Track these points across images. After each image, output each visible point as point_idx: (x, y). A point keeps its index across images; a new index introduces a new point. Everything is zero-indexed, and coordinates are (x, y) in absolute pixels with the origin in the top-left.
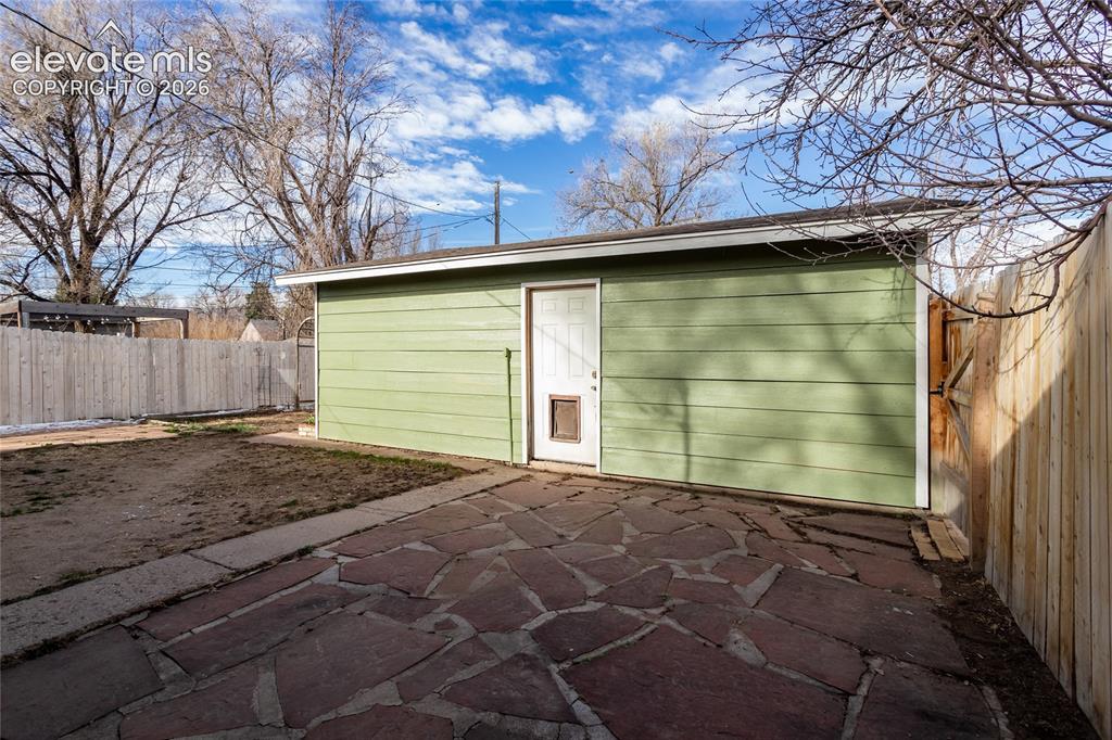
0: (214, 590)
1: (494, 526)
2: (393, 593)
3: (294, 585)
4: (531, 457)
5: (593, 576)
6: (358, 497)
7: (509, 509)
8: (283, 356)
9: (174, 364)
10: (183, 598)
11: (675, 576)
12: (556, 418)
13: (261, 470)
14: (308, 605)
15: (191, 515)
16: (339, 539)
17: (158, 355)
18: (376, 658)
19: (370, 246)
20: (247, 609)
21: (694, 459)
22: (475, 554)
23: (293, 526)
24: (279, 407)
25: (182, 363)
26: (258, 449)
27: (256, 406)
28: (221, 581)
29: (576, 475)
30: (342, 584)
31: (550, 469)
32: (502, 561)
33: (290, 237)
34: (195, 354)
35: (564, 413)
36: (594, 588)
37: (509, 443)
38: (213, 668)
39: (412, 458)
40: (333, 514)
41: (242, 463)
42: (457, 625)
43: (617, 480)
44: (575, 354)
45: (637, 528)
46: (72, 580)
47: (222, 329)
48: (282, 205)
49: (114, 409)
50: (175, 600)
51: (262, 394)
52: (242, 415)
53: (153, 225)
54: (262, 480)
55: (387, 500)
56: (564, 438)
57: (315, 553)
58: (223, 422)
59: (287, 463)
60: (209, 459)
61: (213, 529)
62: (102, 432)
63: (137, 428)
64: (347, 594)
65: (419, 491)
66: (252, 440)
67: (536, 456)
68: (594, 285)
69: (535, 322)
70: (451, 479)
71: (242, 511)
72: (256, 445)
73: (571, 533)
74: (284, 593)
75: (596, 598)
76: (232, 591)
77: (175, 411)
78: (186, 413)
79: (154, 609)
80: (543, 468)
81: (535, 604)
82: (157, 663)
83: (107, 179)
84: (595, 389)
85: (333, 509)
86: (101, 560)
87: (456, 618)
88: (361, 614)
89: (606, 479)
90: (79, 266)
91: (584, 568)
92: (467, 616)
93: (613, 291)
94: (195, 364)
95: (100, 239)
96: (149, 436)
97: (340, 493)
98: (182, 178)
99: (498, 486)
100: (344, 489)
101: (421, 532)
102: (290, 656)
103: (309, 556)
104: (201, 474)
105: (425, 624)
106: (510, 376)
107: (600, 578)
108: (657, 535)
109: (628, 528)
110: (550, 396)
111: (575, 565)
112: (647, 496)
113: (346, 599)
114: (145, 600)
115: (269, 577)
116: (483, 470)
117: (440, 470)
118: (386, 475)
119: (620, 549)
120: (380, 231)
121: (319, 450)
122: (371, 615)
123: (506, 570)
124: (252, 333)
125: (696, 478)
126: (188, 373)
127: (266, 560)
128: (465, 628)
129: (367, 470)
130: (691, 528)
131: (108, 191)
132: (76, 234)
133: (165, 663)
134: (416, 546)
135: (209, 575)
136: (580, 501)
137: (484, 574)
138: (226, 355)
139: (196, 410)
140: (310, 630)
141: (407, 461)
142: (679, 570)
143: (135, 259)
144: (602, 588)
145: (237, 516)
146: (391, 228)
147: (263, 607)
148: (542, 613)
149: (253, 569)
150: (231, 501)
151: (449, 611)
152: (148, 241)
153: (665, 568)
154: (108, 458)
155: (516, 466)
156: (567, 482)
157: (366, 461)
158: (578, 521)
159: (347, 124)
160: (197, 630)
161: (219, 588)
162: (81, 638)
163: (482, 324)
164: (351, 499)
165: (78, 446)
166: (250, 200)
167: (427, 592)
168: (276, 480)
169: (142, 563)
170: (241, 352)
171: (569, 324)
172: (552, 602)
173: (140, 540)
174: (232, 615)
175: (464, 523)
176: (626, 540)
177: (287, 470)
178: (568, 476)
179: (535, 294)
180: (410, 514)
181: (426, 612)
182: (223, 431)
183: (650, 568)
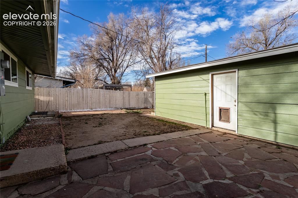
0: (124, 151)
1: (197, 146)
2: (164, 161)
3: (141, 153)
4: (213, 126)
5: (230, 170)
6: (161, 132)
7: (203, 141)
8: (149, 95)
9: (128, 97)
10: (118, 151)
11: (265, 178)
12: (221, 114)
13: (141, 123)
14: (142, 159)
15: (124, 132)
16: (154, 143)
17: (125, 95)
18: (155, 179)
19: (170, 67)
20: (129, 157)
21: (279, 134)
22: (190, 154)
23: (144, 138)
24: (149, 107)
25: (129, 97)
26: (142, 117)
27: (144, 107)
28: (126, 149)
29: (228, 133)
30: (152, 156)
31: (219, 130)
32: (198, 158)
33: (152, 66)
34: (132, 95)
35: (224, 113)
36: (229, 175)
37: (206, 121)
38: (119, 171)
39: (177, 123)
40: (154, 136)
41: (138, 120)
42: (180, 176)
43: (244, 137)
44: (228, 95)
45: (250, 155)
46: (100, 143)
47: (140, 89)
48: (151, 59)
49: (117, 106)
50: (116, 152)
51: (145, 104)
52: (140, 109)
53: (126, 67)
54: (141, 125)
55: (168, 134)
56: (224, 121)
57: (147, 146)
58: (136, 110)
59: (147, 121)
60: (131, 119)
61: (128, 136)
62: (114, 111)
63: (120, 111)
64: (152, 159)
65: (177, 132)
66: (141, 115)
67: (214, 126)
68: (235, 72)
69: (214, 84)
70: (187, 130)
71: (134, 132)
72: (142, 116)
73: (223, 153)
74: (138, 155)
75: (230, 179)
76: (127, 152)
77: (128, 107)
78: (130, 108)
79: (112, 153)
80: (217, 130)
81: (206, 175)
82: (109, 166)
83: (118, 58)
84: (236, 106)
85: (154, 135)
86: (106, 139)
87: (180, 173)
88: (154, 165)
89: (239, 136)
90: (113, 77)
91: (226, 166)
92: (184, 174)
93: (243, 73)
94: (132, 97)
95: (117, 70)
96: (122, 113)
97: (157, 130)
98: (131, 55)
99: (201, 134)
100: (158, 129)
101: (175, 144)
102: (135, 173)
103: (146, 146)
104: (129, 122)
105: (171, 173)
106: (206, 101)
107: (232, 172)
108: (259, 160)
109: (246, 155)
110: (219, 107)
111: (223, 164)
112: (256, 144)
113: (152, 160)
114: (110, 150)
115: (136, 150)
116: (197, 128)
117: (184, 127)
118: (170, 127)
119: (242, 163)
120: (173, 63)
121: (155, 119)
122: (157, 166)
123: (198, 161)
124: (145, 90)
125: (280, 141)
126: (130, 99)
127: (136, 145)
128: (182, 177)
129: (165, 125)
130: (275, 160)
131: (118, 60)
132: (113, 70)
133: (110, 167)
134: (173, 148)
135: (123, 147)
136: (228, 143)
137: (191, 161)
138: (138, 95)
139: (132, 107)
140: (141, 167)
141: (176, 124)
142: (268, 176)
143: (123, 74)
144: (232, 175)
145: (133, 133)
146: (176, 61)
147: (133, 157)
148: (208, 179)
149: (133, 147)
150: (133, 129)
151: (178, 170)
152: (125, 70)
153: (261, 174)
154: (114, 117)
155: (208, 128)
156: (224, 135)
157: (165, 122)
158: (226, 149)
159: (165, 36)
160: (118, 160)
161: (125, 151)
162: (98, 156)
163: (197, 86)
164: (159, 132)
165: (109, 114)
166: (144, 59)
167: (173, 163)
168: (144, 125)
169: (113, 141)
170: (141, 94)
171: (226, 85)
172: (212, 176)
173: (113, 136)
174: (126, 158)
175: (188, 144)
176: (245, 159)
177: (146, 123)
178: (225, 133)
179: (214, 76)
180: (173, 139)
181: (172, 169)
182: (136, 112)
183: (254, 172)
